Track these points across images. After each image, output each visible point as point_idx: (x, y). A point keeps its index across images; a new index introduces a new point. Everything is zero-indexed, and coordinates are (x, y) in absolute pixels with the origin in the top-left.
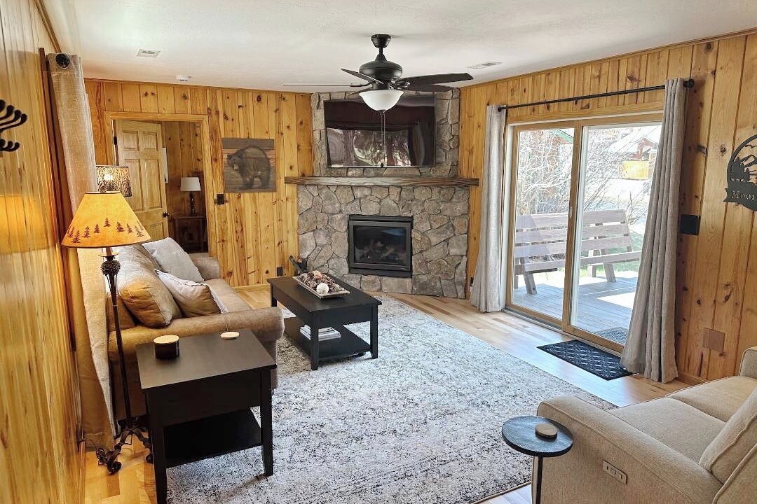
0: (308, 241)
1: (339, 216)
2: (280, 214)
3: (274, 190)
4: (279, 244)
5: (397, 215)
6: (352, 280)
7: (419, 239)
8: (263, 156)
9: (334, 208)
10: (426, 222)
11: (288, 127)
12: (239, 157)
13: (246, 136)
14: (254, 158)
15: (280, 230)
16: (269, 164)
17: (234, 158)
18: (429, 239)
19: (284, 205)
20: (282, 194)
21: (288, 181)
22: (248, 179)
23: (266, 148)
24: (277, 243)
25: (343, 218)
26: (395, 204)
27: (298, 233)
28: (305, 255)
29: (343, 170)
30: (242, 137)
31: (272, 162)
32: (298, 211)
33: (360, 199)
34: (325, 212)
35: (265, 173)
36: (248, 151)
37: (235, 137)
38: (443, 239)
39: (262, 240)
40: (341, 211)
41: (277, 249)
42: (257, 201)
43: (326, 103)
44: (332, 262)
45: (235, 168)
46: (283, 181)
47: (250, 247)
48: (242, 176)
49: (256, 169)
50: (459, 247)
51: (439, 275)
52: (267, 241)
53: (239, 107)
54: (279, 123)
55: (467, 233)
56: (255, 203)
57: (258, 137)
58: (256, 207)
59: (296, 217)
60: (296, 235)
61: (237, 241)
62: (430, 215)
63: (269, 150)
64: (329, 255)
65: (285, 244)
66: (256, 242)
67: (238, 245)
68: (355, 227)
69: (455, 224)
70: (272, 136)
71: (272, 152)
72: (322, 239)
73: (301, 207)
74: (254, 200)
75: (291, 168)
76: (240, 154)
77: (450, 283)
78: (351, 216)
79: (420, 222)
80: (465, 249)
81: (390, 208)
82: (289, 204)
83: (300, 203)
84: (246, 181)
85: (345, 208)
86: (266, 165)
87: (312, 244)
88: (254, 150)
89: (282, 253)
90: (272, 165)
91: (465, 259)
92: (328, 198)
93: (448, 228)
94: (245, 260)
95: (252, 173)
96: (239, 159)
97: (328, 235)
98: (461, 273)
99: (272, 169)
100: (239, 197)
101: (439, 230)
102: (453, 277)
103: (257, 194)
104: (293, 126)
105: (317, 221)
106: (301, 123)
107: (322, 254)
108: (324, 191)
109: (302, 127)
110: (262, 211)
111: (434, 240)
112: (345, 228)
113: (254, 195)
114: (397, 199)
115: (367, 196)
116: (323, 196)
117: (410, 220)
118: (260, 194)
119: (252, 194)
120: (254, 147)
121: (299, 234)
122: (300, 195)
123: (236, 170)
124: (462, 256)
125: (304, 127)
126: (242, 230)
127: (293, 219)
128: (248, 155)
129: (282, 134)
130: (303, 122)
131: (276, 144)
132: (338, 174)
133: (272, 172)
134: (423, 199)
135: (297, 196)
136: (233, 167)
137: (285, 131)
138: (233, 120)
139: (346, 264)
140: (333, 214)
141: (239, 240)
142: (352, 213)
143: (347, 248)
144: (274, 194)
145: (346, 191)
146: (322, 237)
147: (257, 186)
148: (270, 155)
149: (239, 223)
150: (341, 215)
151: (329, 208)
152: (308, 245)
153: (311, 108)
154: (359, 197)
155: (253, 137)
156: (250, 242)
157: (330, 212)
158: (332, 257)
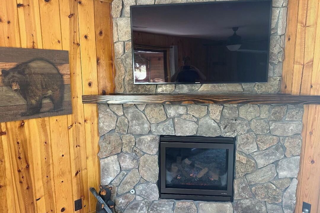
0: (111, 166)
1: (148, 138)
2: (77, 139)
3: (70, 111)
4: (76, 174)
5: (218, 135)
6: (163, 207)
7: (244, 162)
8: (54, 71)
9: (142, 129)
10: (252, 143)
11: (86, 37)
12: (19, 73)
13: (30, 45)
14: (42, 74)
15: (78, 157)
16: (62, 81)
17: (11, 74)
18: (256, 162)
19: (82, 128)
20: (79, 115)
21: (87, 99)
22: (34, 102)
23: (58, 61)
24: (74, 174)
25: (153, 140)
26: (216, 125)
27: (98, 157)
28: (107, 180)
29: (152, 87)
30: (24, 46)
31: (66, 78)
32: (99, 133)
33: (173, 119)
34: (131, 133)
35: (58, 92)
36: (33, 65)
37: (14, 46)
38: (271, 161)
39: (56, 174)
40: (150, 132)
41: (75, 181)
42: (48, 127)
43: (133, 8)
44: (140, 187)
45: (15, 87)
46: (80, 100)
47: (39, 186)
48: (25, 98)
49: (45, 87)
50: (290, 169)
51: (266, 200)
52: (63, 174)
53: (19, 5)
54: (74, 31)
55: (300, 155)
56: (45, 131)
57: (47, 47)
58: (46, 135)
59: (97, 139)
60: (96, 160)
61: (21, 182)
62: (256, 135)
63: (61, 64)
64: (136, 179)
65: (84, 172)
66: (48, 178)
67: (22, 186)
68: (168, 149)
69: (287, 144)
70: (66, 46)
71: (67, 66)
72: (127, 163)
73: (102, 128)
74: (43, 126)
75: (90, 84)
76: (21, 69)
77: (278, 207)
78: (161, 136)
79: (246, 143)
80: (296, 172)
81: (209, 128)
82: (88, 125)
83: (101, 124)
84: (31, 104)
85: (156, 129)
86: (59, 83)
87: (115, 168)
88: (41, 64)
89: (81, 184)
90: (66, 83)
91: (295, 182)
92: (136, 117)
93: (277, 149)
94: (33, 203)
95: (40, 93)
96: (18, 76)
97: (136, 159)
98: (290, 196)
99: (66, 87)
100: (22, 126)
101: (267, 152)
102: (281, 200)
103: (46, 119)
104: (92, 36)
105: (122, 144)
106: (101, 33)
107: (127, 179)
108: (131, 110)
109: (102, 37)
110: (54, 138)
111: (261, 162)
112: (156, 150)
113: (44, 121)
114: (219, 118)
115: (181, 115)
116: (129, 116)
117: (232, 141)
118: (51, 118)
119: (40, 120)
120: (42, 59)
121: (99, 159)
122: (101, 116)
123: (16, 90)
124: (292, 179)
125: (104, 37)
126: (28, 167)
127: (93, 143)
128: (33, 71)
129: (78, 45)
130: (103, 32)
131: (71, 56)
132: (145, 90)
133: (66, 90)
134: (250, 118)
135: (98, 116)
136: (11, 86)
137: (83, 42)
138: (9, 22)
139: (156, 189)
140: (141, 135)
141: (24, 182)
142: (164, 134)
143: (157, 172)
144: (70, 116)
145: (157, 109)
146: (128, 160)
147: (47, 109)
148: (64, 70)
149: (23, 160)
150: (151, 136)
151: (137, 129)
152: (111, 169)
153: (111, 17)
154: (172, 115)
155: (40, 47)
156: (38, 179)
157: (138, 133)
158: (139, 183)
